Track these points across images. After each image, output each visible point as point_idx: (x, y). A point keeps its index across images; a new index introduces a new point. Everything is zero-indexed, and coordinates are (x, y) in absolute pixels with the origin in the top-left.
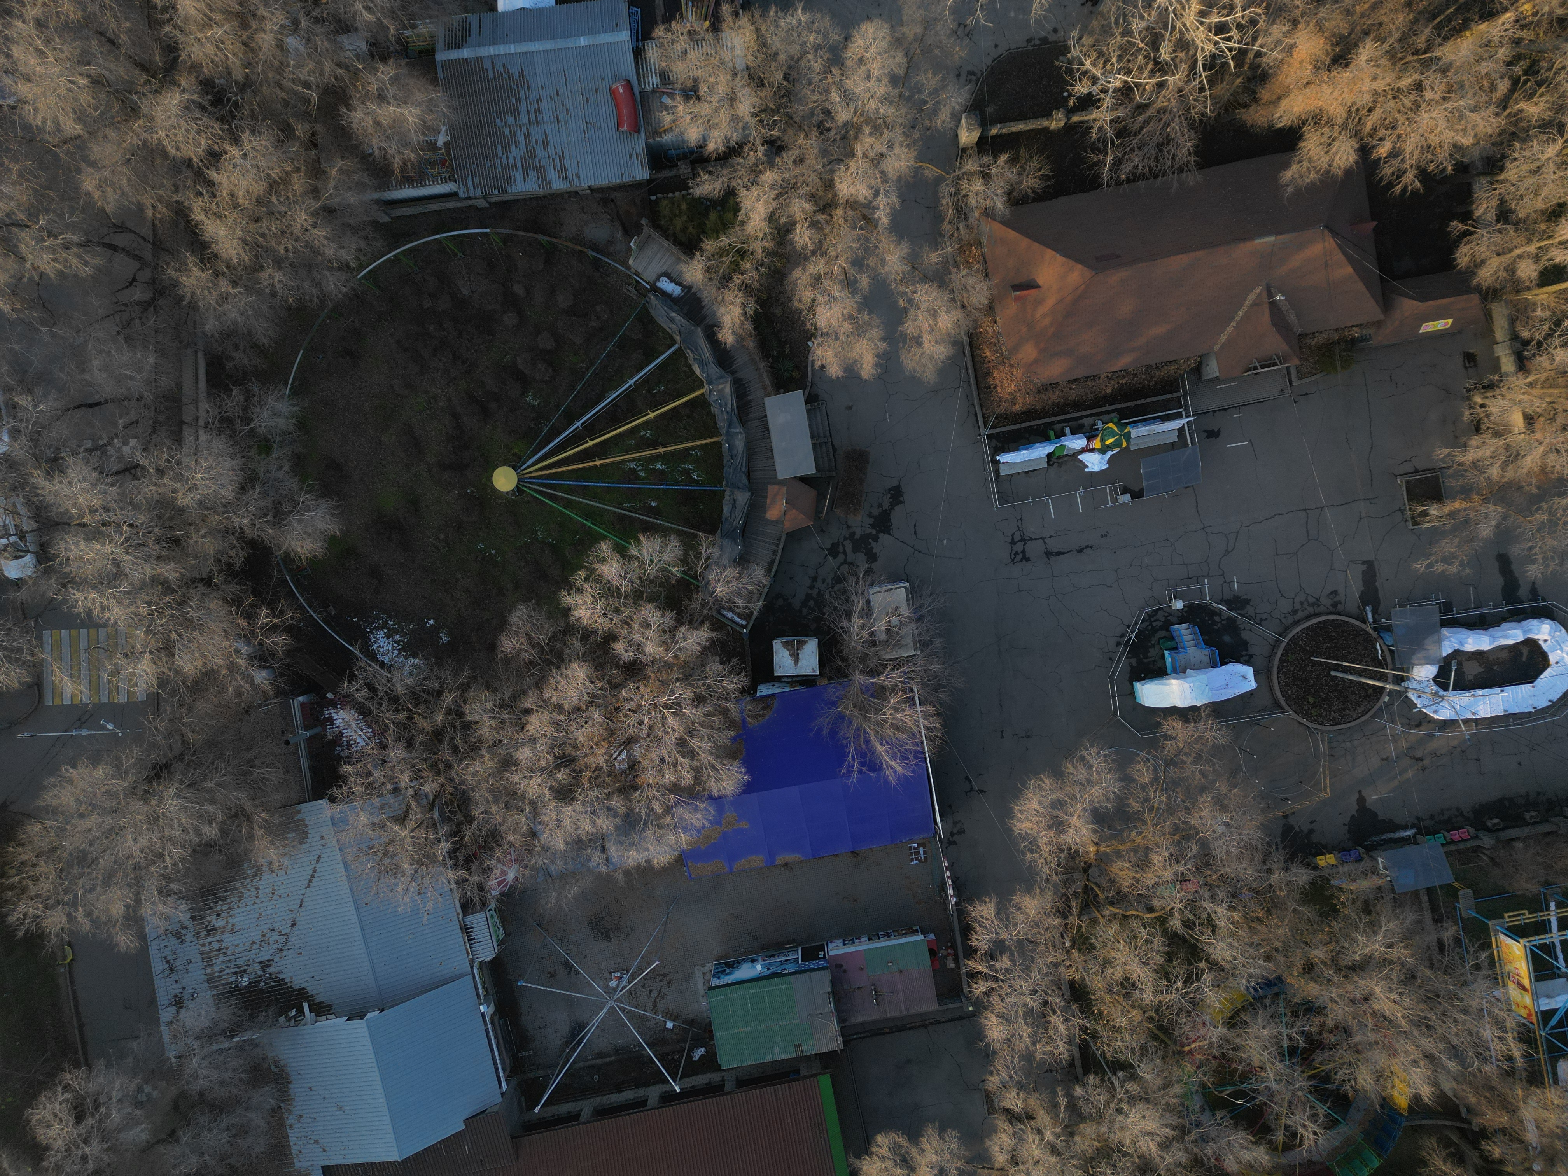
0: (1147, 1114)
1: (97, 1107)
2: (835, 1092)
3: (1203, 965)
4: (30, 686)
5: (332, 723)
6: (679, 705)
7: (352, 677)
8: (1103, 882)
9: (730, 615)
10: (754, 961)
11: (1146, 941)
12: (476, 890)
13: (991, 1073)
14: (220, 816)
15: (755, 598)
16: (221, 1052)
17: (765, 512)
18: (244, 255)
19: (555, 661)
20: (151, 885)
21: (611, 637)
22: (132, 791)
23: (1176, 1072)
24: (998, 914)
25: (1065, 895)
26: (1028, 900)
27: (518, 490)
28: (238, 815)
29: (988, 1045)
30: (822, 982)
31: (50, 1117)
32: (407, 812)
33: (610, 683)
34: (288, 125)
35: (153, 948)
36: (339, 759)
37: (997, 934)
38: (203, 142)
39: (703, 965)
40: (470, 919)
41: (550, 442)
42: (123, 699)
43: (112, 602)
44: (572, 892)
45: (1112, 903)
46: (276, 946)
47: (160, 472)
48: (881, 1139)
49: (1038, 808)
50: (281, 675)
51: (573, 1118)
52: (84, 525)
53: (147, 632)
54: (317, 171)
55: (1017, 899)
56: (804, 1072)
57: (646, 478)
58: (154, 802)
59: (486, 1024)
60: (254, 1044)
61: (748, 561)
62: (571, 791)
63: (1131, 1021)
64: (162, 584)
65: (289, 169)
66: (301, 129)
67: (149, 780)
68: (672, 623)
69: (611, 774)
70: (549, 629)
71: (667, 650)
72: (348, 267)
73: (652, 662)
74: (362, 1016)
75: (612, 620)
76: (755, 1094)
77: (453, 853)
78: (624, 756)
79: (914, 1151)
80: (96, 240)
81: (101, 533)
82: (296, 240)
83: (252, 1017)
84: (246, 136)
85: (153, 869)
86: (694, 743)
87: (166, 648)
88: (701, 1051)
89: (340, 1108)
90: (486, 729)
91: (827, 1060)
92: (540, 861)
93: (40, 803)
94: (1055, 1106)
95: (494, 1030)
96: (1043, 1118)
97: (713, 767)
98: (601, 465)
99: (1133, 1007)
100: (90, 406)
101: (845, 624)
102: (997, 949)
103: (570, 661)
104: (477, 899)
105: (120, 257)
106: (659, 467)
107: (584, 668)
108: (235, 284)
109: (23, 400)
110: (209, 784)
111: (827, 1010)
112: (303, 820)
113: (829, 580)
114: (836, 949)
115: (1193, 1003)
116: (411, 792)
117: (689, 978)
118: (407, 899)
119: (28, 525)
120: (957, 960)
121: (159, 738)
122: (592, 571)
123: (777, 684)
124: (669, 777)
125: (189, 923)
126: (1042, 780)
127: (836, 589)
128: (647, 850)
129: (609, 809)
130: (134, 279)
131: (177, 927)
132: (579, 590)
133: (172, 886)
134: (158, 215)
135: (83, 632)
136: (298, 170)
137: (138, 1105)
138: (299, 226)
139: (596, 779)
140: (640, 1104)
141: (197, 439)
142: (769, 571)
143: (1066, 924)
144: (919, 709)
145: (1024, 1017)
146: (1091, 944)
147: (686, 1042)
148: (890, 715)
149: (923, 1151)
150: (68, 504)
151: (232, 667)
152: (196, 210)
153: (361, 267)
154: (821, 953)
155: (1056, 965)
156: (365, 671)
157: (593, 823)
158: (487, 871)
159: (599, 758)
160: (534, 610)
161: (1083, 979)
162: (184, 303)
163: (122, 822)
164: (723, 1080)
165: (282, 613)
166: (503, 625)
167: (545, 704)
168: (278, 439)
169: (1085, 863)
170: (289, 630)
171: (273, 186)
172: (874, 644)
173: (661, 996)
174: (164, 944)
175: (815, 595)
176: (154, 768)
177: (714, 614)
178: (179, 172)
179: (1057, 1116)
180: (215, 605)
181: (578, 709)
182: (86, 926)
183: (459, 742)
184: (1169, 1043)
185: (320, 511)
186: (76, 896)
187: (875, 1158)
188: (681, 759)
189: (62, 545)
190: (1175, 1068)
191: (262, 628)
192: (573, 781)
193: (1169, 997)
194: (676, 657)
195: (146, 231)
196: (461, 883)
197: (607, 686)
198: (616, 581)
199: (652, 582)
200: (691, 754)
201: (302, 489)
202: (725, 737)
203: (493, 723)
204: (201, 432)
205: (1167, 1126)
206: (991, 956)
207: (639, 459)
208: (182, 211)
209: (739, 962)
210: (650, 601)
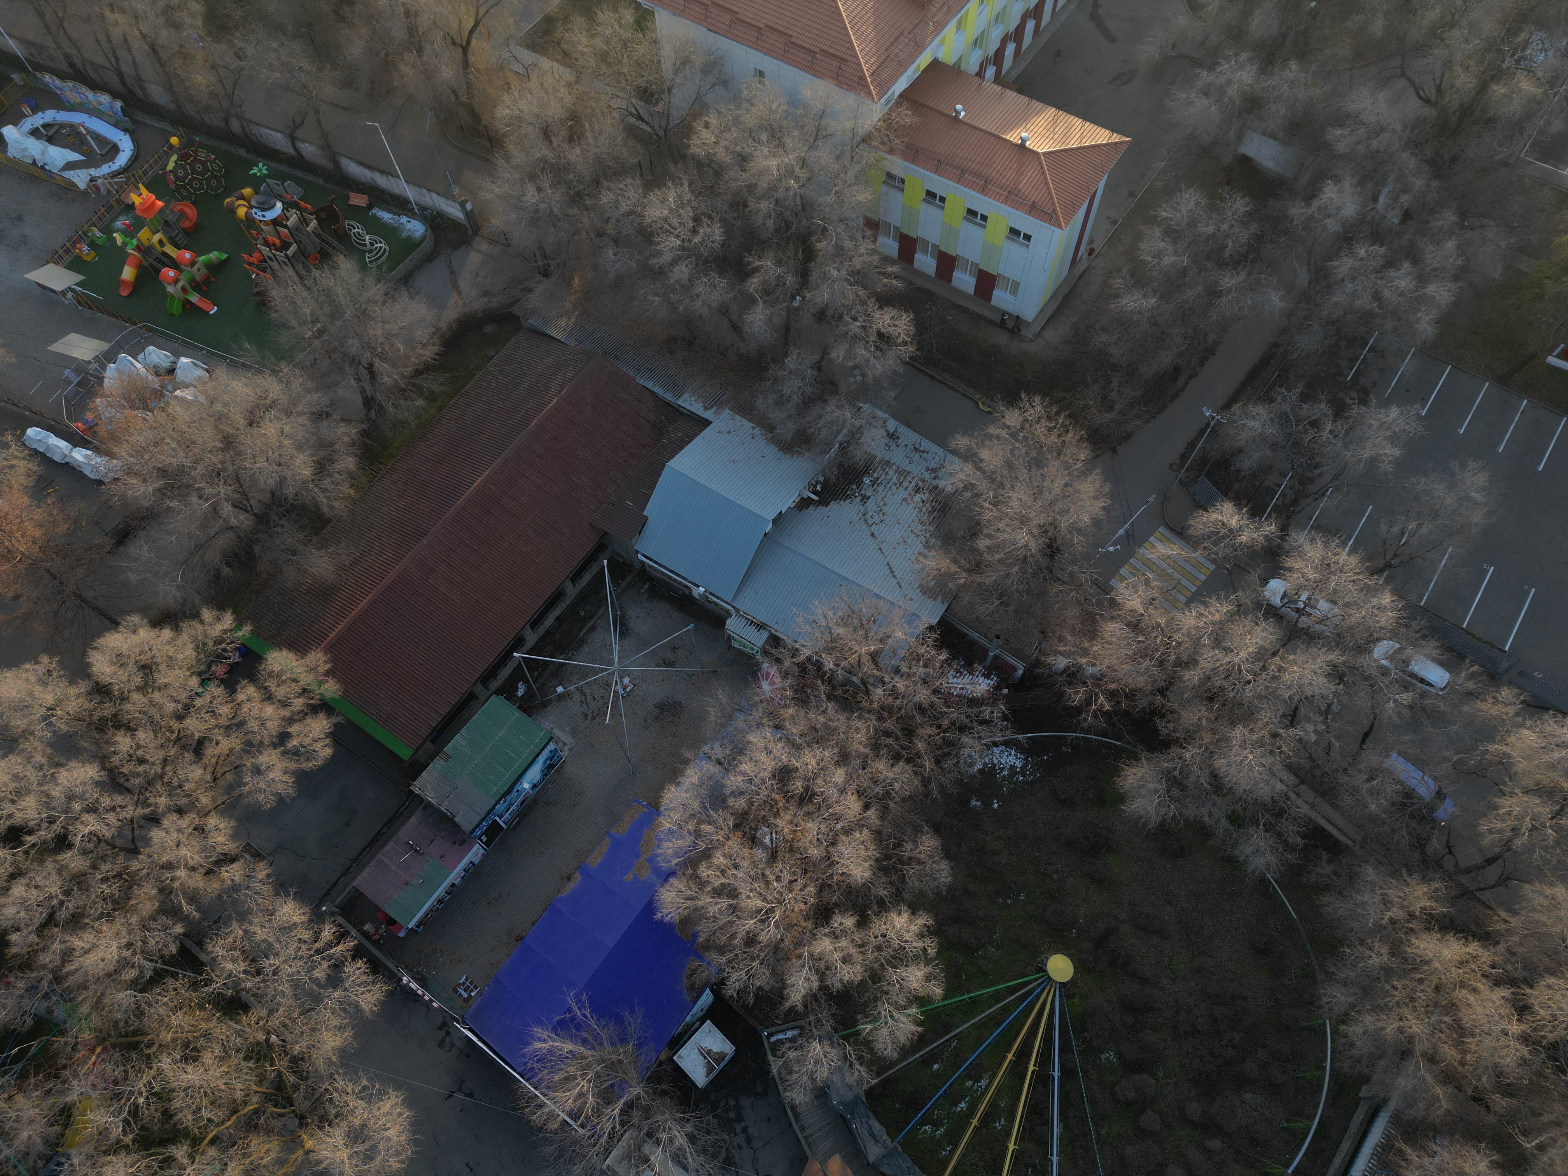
0: (102, 965)
1: (877, 348)
2: (392, 752)
3: (128, 1139)
4: (1182, 528)
5: (983, 675)
6: (762, 921)
7: (1005, 717)
8: (277, 1123)
9: (790, 1034)
10: (534, 786)
11: (199, 1109)
12: (779, 656)
13: (268, 876)
14: (987, 557)
15: (784, 1072)
16: (838, 433)
17: (843, 1157)
18: (1414, 951)
19: (885, 863)
20: (982, 484)
21: (863, 923)
22: (1054, 525)
23: (96, 1021)
24: (357, 1006)
25: (306, 1079)
26: (338, 1043)
27: (1042, 969)
28: (978, 567)
29: (287, 895)
30: (466, 820)
31: (897, 322)
32: (876, 664)
33: (830, 886)
34: (1511, 1095)
35: (940, 451)
36: (954, 656)
37: (346, 989)
38: (1542, 1012)
39: (570, 749)
40: (765, 635)
41: (1060, 1034)
42: (1124, 571)
43: (1201, 624)
44: (713, 714)
45: (256, 1112)
46: (870, 514)
47: (1275, 735)
48: (329, 751)
49: (387, 1133)
50: (1050, 676)
51: (575, 578)
52: (1274, 654)
53: (1159, 625)
54: (1449, 1077)
55: (348, 1034)
56: (428, 745)
57: (964, 1083)
58: (1035, 531)
59: (690, 582)
60: (824, 452)
61: (816, 1097)
62: (781, 780)
63: (169, 1027)
64: (1187, 664)
65: (1469, 1057)
66: (1500, 1102)
67: (1053, 540)
68: (828, 982)
69: (764, 819)
70: (912, 883)
71: (811, 955)
72: (1343, 1022)
73: (814, 935)
74: (774, 521)
75: (876, 937)
76: (454, 699)
77: (819, 666)
78: (767, 841)
79: (293, 766)
80: (1506, 855)
81: (1259, 660)
82: (1397, 1002)
83: (841, 465)
84: (1525, 1051)
85: (991, 493)
86: (724, 903)
87: (1137, 626)
88: (521, 692)
89: (734, 461)
90: (881, 767)
91: (416, 768)
92: (755, 713)
93: (1098, 471)
94: (193, 899)
95: (681, 583)
96: (197, 881)
97: (693, 899)
98: (1006, 1057)
99: (174, 1040)
100: (1366, 735)
101: (689, 1128)
102: (335, 979)
103: (874, 874)
104: (773, 651)
105: (1478, 859)
106: (963, 1105)
107: (859, 878)
108: (1393, 922)
109: (1406, 697)
110: (1014, 570)
111: (446, 803)
112: (935, 599)
113: (736, 1152)
114: (476, 853)
115: (117, 1096)
116: (887, 679)
117: (574, 732)
118: (819, 611)
119: (1304, 621)
120: (366, 935)
121: (1076, 569)
122: (928, 962)
123: (700, 1014)
124: (719, 859)
125: (935, 482)
126: (402, 1162)
127: (723, 1151)
128: (686, 792)
129: (742, 793)
130: (1450, 852)
131: (940, 474)
132: (921, 936)
133: (969, 494)
134: (1496, 918)
135: (1194, 589)
136: (1462, 1064)
137: (855, 367)
138: (1410, 1017)
139: (772, 806)
140: (534, 624)
141: (1281, 781)
142: (793, 1108)
143: (286, 1054)
144: (563, 1116)
145: (270, 944)
146: (251, 1058)
147: (538, 688)
148: (583, 1084)
149: (285, 773)
150: (1300, 658)
151: (1085, 652)
152: (1480, 952)
153: (1334, 1032)
154: (484, 838)
155: (271, 1012)
156: (1001, 730)
157: (744, 774)
158: (785, 675)
159: (783, 823)
160: (937, 887)
161: (238, 1022)
162: (1404, 871)
163: (1040, 503)
164: (487, 688)
165: (1095, 716)
166: (947, 853)
167: (860, 825)
168: (1235, 835)
169: (307, 1124)
170: (1078, 710)
171: (1460, 1032)
172: (649, 1135)
173: (584, 702)
174: (937, 459)
175: (736, 1125)
176: (1057, 549)
177: (802, 1023)
178: (1524, 968)
179: (185, 894)
180: (1141, 681)
181: (833, 844)
182: (992, 430)
183: (890, 741)
184: (119, 1040)
185: (1152, 812)
186: (1017, 440)
187: (322, 736)
188: (723, 881)
189: (1271, 629)
190: (100, 1023)
191: (1096, 694)
192: (786, 789)
193: (145, 1079)
194: (800, 957)
195: (1486, 896)
196: (795, 652)
197: (829, 882)
198: (902, 972)
199: (876, 999)
200: (718, 892)
201: (1180, 814)
202: (704, 930)
203: (882, 777)
204: (1284, 788)
205: (76, 970)
206: (337, 966)
207: (984, 1094)
208: (1487, 939)
209: (545, 775)
210: (862, 983)
